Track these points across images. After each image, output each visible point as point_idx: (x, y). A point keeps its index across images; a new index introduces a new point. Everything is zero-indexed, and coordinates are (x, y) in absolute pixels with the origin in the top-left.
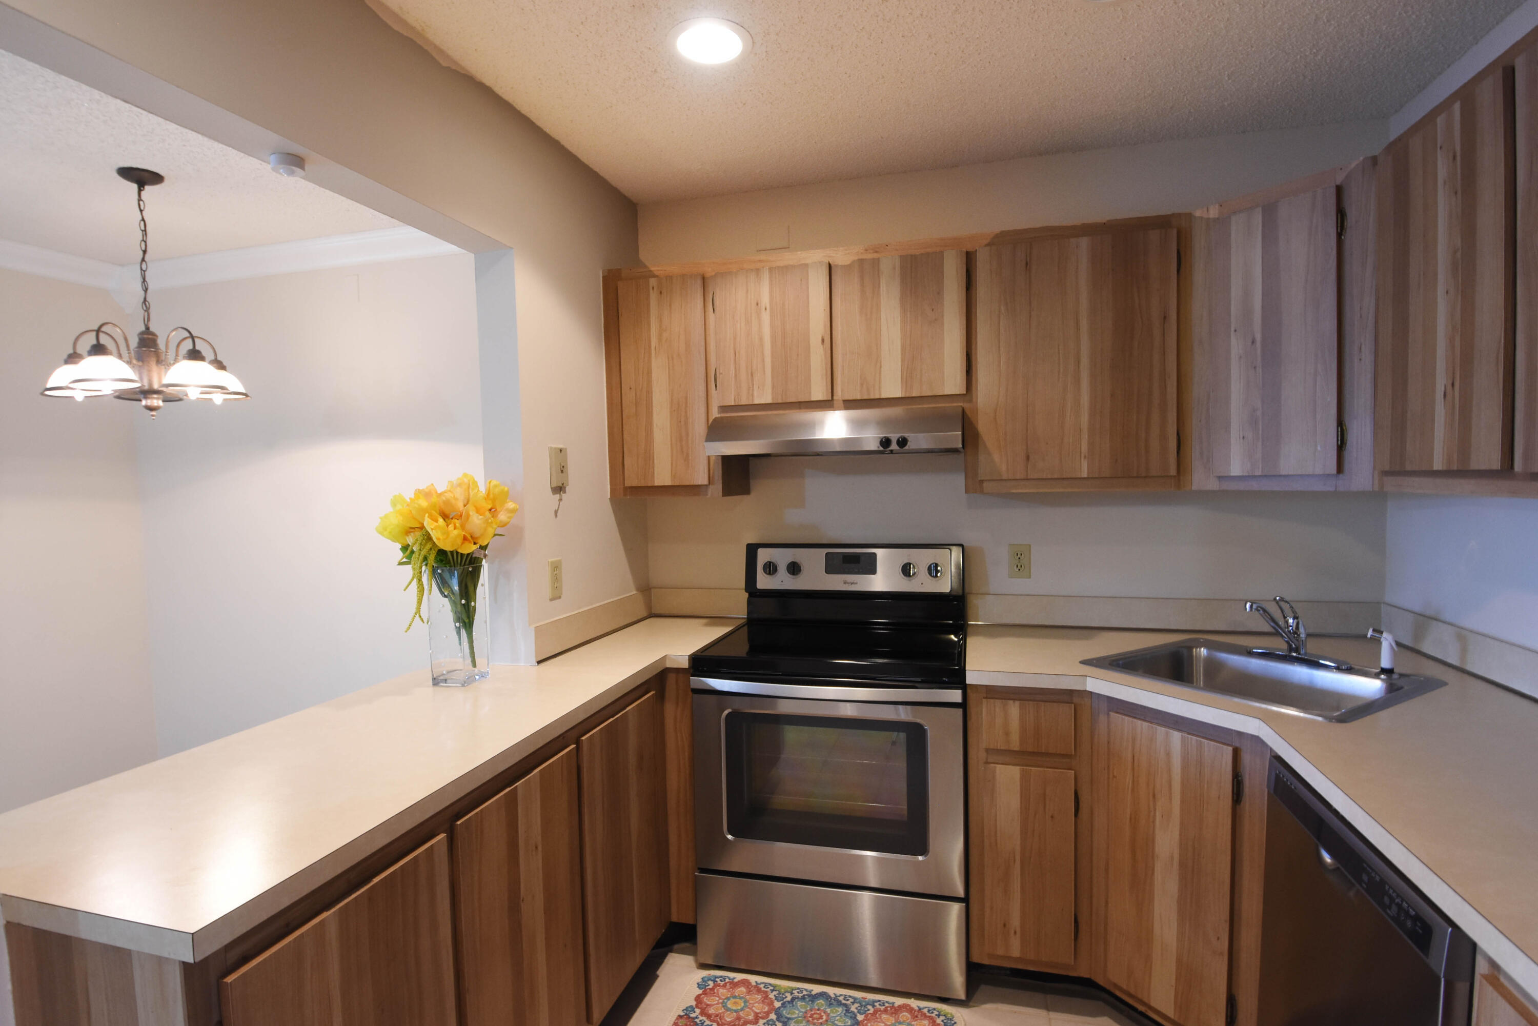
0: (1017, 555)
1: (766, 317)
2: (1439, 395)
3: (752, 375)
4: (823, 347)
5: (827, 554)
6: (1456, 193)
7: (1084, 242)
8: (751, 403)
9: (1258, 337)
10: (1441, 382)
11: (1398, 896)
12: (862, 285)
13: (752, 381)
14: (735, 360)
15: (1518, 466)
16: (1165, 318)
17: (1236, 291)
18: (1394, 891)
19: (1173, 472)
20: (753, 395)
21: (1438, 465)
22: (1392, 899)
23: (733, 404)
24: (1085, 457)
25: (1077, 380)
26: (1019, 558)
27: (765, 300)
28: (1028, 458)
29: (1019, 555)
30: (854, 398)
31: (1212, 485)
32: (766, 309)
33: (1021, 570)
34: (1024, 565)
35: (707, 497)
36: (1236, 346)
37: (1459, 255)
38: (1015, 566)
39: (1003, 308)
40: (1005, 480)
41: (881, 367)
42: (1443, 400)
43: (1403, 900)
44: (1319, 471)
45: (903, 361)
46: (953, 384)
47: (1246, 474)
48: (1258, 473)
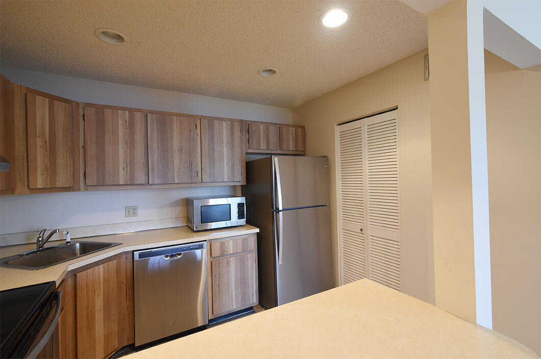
2: (121, 168)
6: (126, 129)
9: (48, 141)
10: (122, 165)
17: (38, 123)
21: (121, 183)
36: (39, 142)
37: (128, 141)
42: (123, 170)
47: (44, 187)
48: (48, 187)
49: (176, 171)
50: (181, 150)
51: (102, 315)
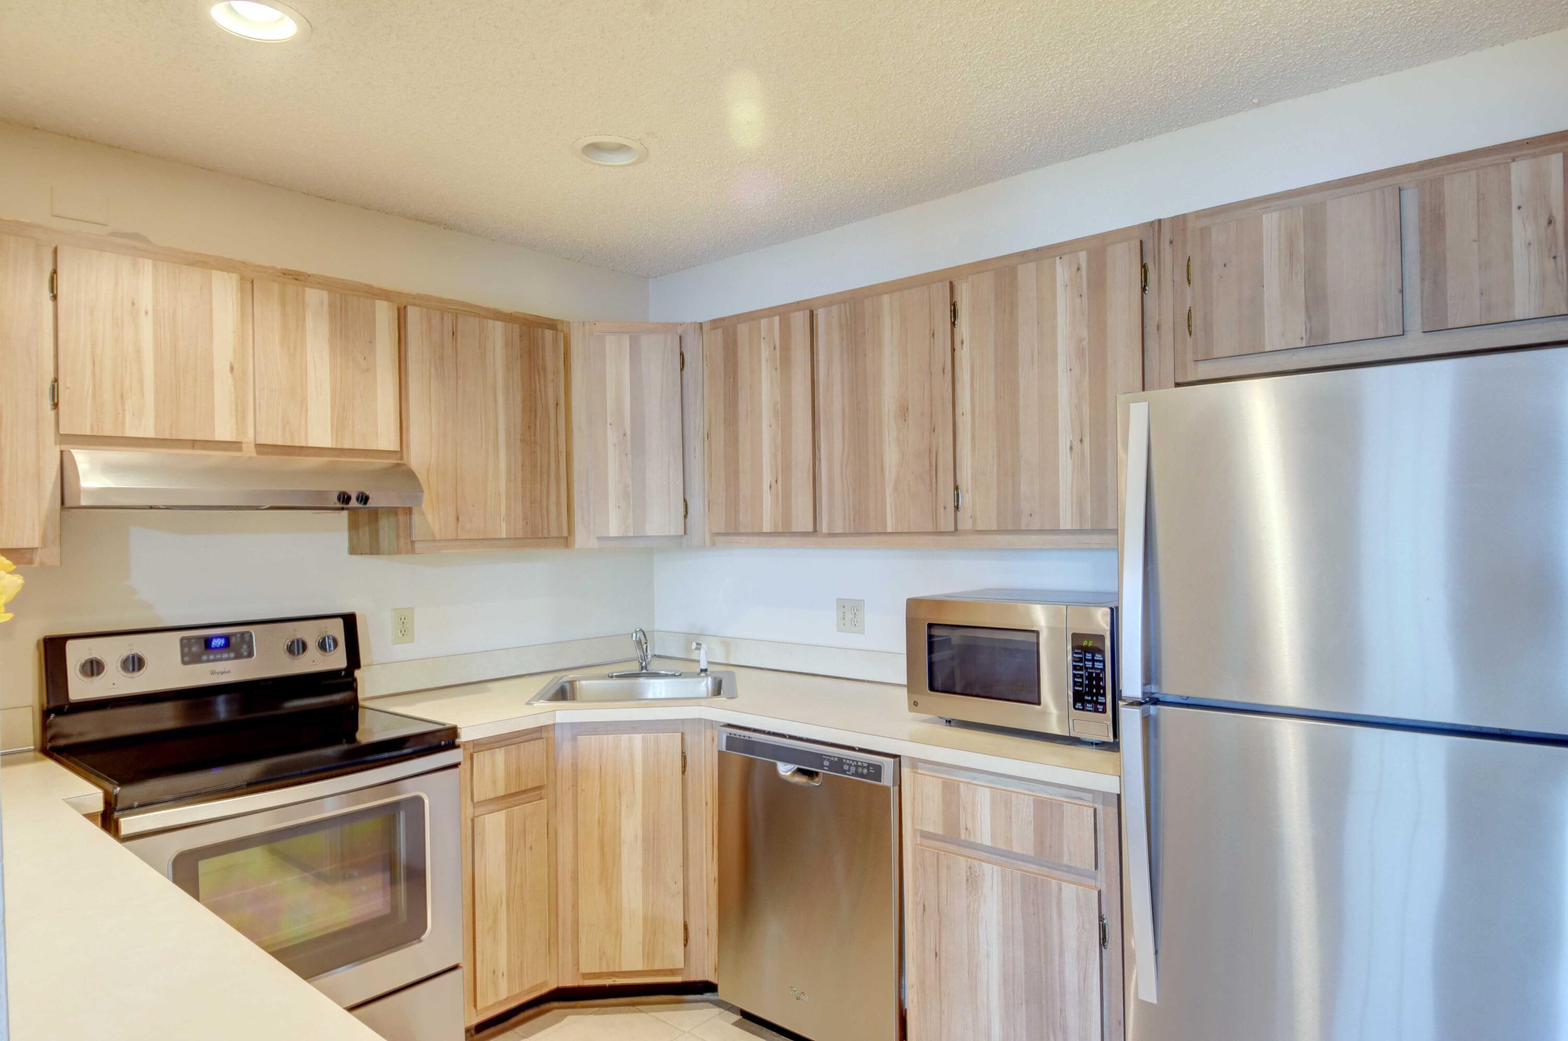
0: (401, 619)
1: (147, 325)
2: (766, 486)
3: (122, 397)
4: (232, 376)
5: (182, 640)
6: (776, 369)
7: (499, 325)
8: (120, 435)
9: (628, 432)
10: (767, 479)
11: (853, 761)
12: (284, 315)
13: (123, 403)
14: (94, 372)
15: (825, 529)
16: (557, 404)
17: (610, 395)
18: (850, 760)
19: (565, 534)
20: (123, 424)
21: (767, 528)
22: (850, 765)
23: (88, 433)
24: (504, 519)
25: (496, 448)
26: (403, 623)
27: (146, 301)
28: (458, 519)
29: (403, 619)
30: (274, 443)
31: (594, 544)
32: (146, 313)
33: (405, 635)
34: (408, 629)
35: (33, 566)
36: (612, 437)
37: (779, 406)
38: (400, 631)
39: (433, 371)
40: (438, 540)
41: (307, 411)
42: (769, 490)
43: (857, 762)
44: (673, 533)
45: (333, 407)
46: (387, 440)
47: (621, 535)
48: (631, 534)
49: (889, 490)
50: (903, 411)
51: (638, 861)
